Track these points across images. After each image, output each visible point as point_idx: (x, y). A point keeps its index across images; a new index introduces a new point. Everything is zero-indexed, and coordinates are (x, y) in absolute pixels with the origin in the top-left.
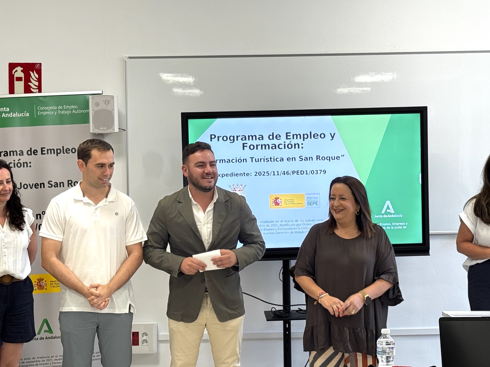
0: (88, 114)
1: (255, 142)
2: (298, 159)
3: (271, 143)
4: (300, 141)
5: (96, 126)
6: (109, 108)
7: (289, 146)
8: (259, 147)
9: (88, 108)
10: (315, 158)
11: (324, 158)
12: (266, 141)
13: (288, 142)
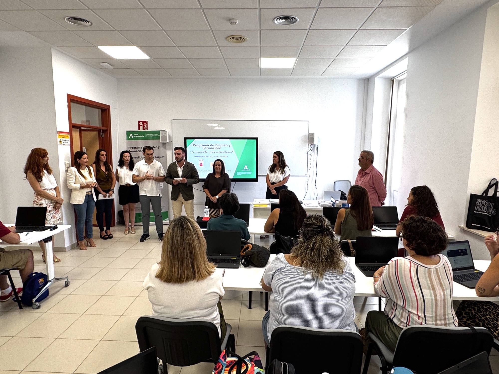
0: (160, 137)
1: (206, 147)
2: (219, 152)
3: (211, 147)
4: (220, 147)
5: (162, 141)
6: (165, 135)
7: (217, 148)
8: (208, 148)
9: (160, 135)
10: (224, 152)
11: (227, 152)
12: (210, 147)
13: (216, 147)
